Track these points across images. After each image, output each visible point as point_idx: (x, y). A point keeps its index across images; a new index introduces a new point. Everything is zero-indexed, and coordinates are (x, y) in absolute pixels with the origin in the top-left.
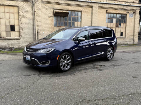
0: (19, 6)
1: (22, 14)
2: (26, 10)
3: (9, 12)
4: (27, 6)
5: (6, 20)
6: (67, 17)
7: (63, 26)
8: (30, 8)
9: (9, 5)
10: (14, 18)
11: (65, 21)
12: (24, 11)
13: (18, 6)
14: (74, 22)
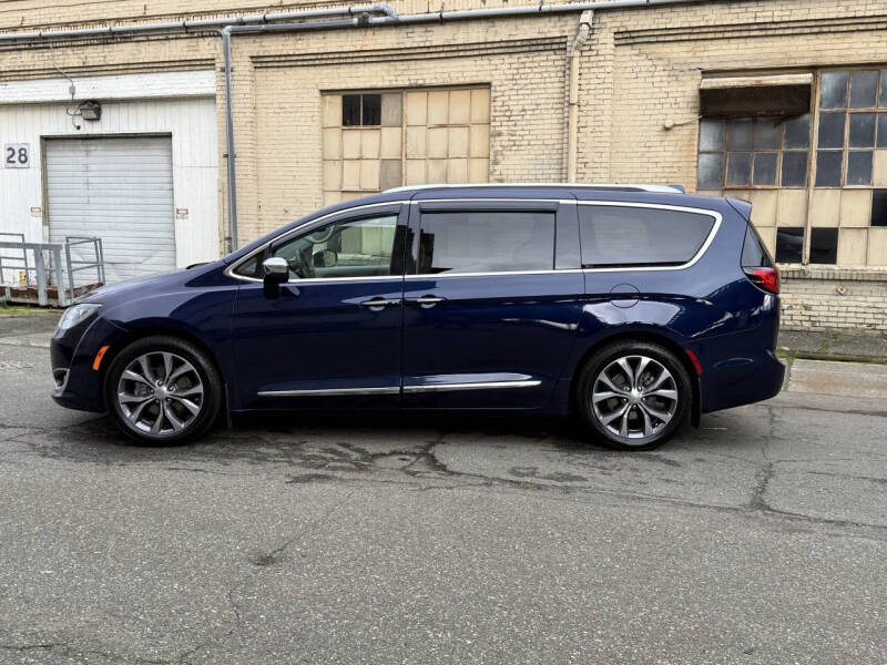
0: (494, 83)
1: (504, 129)
2: (527, 103)
3: (445, 122)
4: (536, 78)
5: (431, 167)
6: (806, 117)
7: (771, 181)
8: (554, 89)
9: (449, 82)
10: (469, 153)
11: (789, 145)
12: (516, 109)
13: (487, 85)
14: (871, 153)
